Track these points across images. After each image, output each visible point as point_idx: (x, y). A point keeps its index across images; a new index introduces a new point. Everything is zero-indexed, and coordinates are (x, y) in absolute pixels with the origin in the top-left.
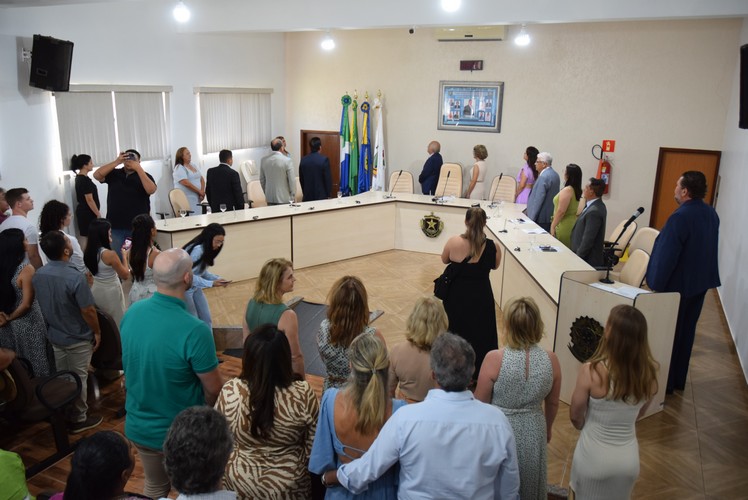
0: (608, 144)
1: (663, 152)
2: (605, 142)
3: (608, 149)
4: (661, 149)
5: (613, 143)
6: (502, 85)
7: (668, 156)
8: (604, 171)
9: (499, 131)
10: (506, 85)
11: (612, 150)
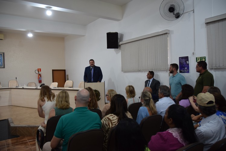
0: (39, 69)
1: (53, 70)
2: (38, 69)
3: (39, 71)
4: (52, 70)
5: (40, 69)
6: (4, 53)
7: (54, 72)
8: (40, 76)
9: (4, 67)
10: (5, 53)
11: (40, 71)
